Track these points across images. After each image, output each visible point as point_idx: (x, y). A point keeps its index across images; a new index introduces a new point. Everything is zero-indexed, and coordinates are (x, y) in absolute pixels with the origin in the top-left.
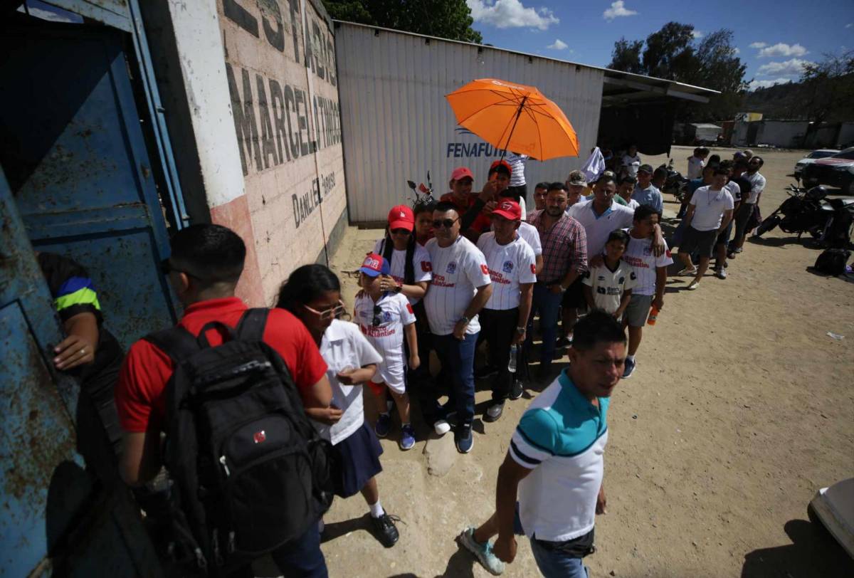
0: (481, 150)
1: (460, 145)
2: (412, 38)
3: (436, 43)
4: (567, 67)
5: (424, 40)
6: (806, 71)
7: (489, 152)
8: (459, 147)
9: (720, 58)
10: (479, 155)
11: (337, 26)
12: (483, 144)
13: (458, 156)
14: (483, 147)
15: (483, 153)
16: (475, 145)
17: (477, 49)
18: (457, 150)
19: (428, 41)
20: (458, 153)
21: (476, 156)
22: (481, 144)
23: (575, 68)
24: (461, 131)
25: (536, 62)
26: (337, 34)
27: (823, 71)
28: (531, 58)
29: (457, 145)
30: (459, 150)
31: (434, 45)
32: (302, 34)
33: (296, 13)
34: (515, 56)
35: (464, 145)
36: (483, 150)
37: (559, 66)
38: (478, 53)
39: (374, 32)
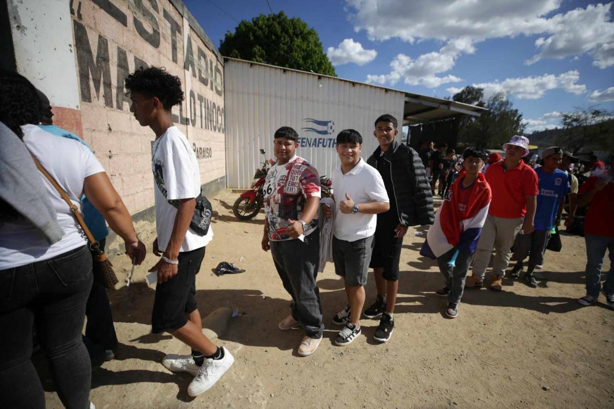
0: (319, 143)
1: (305, 139)
2: (274, 69)
3: (290, 72)
4: (379, 89)
5: (282, 71)
6: (564, 118)
7: (325, 145)
8: (304, 140)
9: (503, 108)
10: (318, 146)
11: (226, 60)
12: (321, 139)
13: (303, 146)
14: (321, 141)
15: (321, 145)
16: (315, 140)
17: (317, 77)
18: (303, 142)
19: (285, 71)
20: (303, 144)
21: (316, 146)
22: (320, 139)
23: (384, 91)
24: (305, 130)
25: (358, 87)
26: (225, 66)
27: (575, 118)
28: (354, 84)
29: (303, 139)
30: (304, 142)
31: (289, 74)
32: (183, 48)
33: (177, 34)
34: (343, 82)
35: (307, 139)
36: (321, 143)
37: (373, 90)
38: (318, 79)
39: (250, 65)
